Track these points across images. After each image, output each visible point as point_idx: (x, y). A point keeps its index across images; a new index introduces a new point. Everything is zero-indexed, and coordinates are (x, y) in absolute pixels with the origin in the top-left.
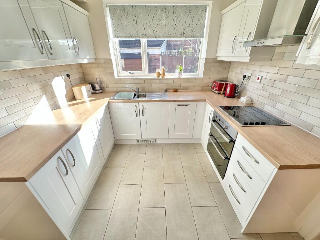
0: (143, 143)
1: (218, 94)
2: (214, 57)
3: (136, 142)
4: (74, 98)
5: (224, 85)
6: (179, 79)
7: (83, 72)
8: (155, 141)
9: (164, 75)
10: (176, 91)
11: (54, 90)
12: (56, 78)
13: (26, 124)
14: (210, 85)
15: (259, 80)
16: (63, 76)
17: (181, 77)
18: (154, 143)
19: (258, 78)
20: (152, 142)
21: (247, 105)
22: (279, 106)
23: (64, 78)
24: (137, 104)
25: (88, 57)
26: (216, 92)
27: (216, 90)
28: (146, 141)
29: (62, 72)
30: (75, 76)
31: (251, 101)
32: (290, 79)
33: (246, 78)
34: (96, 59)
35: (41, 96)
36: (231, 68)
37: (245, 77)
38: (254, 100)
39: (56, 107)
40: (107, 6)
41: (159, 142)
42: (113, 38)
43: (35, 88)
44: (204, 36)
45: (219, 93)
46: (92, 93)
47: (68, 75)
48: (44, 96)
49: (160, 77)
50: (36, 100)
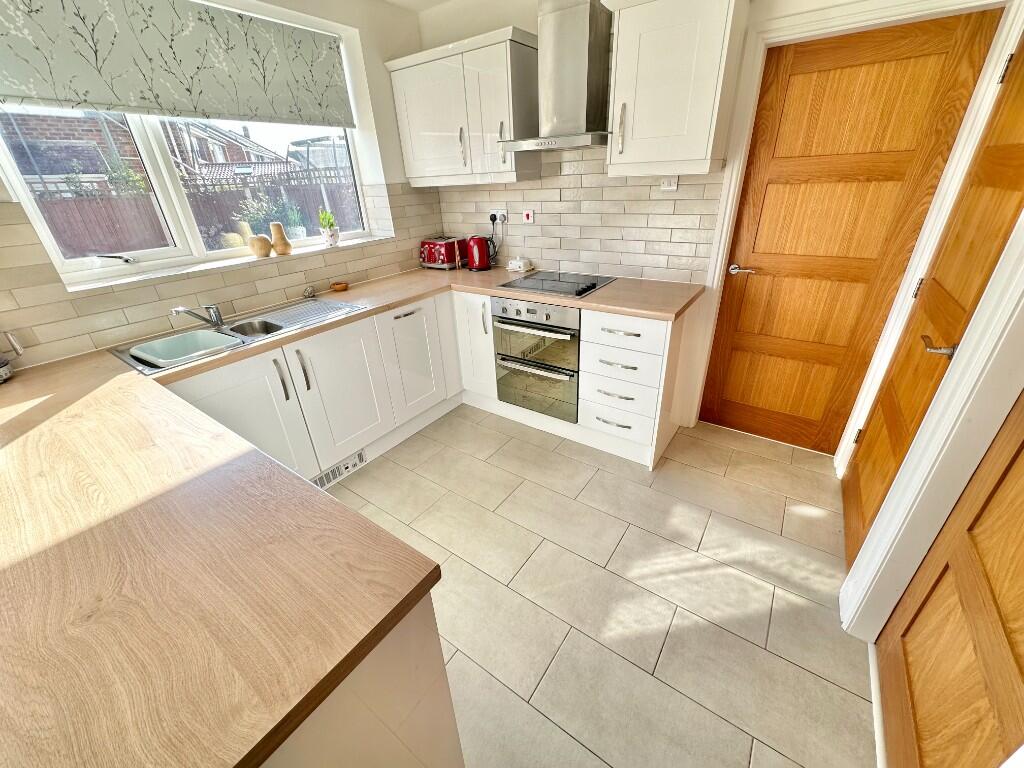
1: (450, 269)
2: (403, 180)
5: (456, 246)
6: (334, 250)
9: (285, 244)
10: (344, 288)
14: (416, 254)
15: (531, 218)
17: (341, 244)
18: (360, 466)
19: (528, 216)
20: (350, 468)
21: (529, 274)
22: (585, 255)
24: (276, 354)
26: (445, 266)
27: (443, 262)
28: (334, 472)
31: (531, 265)
32: (585, 206)
33: (498, 221)
36: (443, 205)
37: (493, 218)
38: (534, 261)
44: (355, 122)
45: (452, 265)
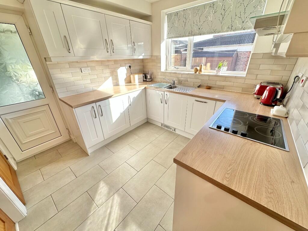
0: (165, 128)
1: (258, 98)
3: (160, 125)
4: (130, 82)
6: (215, 76)
7: (143, 66)
8: (175, 131)
9: (201, 70)
10: (209, 88)
11: (118, 74)
12: (121, 68)
13: (97, 90)
15: (303, 83)
16: (126, 67)
18: (173, 131)
20: (172, 129)
23: (126, 68)
24: (163, 93)
25: (143, 55)
28: (168, 127)
29: (126, 64)
30: (136, 67)
34: (152, 56)
35: (109, 77)
39: (117, 84)
40: (166, 14)
41: (177, 132)
42: (167, 39)
43: (107, 72)
46: (144, 81)
47: (130, 67)
48: (111, 77)
49: (198, 73)
50: (106, 79)
